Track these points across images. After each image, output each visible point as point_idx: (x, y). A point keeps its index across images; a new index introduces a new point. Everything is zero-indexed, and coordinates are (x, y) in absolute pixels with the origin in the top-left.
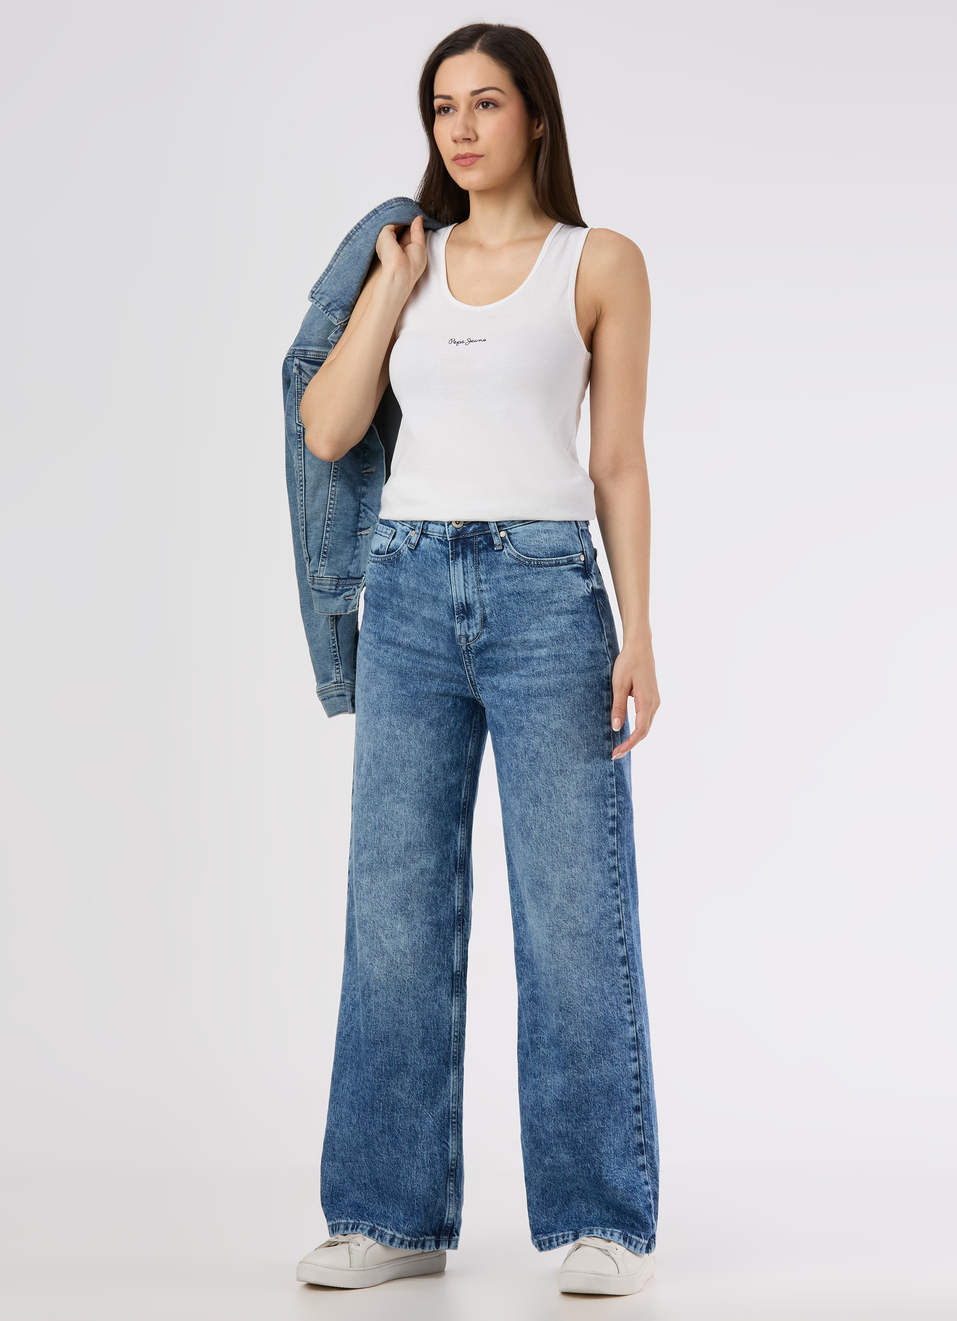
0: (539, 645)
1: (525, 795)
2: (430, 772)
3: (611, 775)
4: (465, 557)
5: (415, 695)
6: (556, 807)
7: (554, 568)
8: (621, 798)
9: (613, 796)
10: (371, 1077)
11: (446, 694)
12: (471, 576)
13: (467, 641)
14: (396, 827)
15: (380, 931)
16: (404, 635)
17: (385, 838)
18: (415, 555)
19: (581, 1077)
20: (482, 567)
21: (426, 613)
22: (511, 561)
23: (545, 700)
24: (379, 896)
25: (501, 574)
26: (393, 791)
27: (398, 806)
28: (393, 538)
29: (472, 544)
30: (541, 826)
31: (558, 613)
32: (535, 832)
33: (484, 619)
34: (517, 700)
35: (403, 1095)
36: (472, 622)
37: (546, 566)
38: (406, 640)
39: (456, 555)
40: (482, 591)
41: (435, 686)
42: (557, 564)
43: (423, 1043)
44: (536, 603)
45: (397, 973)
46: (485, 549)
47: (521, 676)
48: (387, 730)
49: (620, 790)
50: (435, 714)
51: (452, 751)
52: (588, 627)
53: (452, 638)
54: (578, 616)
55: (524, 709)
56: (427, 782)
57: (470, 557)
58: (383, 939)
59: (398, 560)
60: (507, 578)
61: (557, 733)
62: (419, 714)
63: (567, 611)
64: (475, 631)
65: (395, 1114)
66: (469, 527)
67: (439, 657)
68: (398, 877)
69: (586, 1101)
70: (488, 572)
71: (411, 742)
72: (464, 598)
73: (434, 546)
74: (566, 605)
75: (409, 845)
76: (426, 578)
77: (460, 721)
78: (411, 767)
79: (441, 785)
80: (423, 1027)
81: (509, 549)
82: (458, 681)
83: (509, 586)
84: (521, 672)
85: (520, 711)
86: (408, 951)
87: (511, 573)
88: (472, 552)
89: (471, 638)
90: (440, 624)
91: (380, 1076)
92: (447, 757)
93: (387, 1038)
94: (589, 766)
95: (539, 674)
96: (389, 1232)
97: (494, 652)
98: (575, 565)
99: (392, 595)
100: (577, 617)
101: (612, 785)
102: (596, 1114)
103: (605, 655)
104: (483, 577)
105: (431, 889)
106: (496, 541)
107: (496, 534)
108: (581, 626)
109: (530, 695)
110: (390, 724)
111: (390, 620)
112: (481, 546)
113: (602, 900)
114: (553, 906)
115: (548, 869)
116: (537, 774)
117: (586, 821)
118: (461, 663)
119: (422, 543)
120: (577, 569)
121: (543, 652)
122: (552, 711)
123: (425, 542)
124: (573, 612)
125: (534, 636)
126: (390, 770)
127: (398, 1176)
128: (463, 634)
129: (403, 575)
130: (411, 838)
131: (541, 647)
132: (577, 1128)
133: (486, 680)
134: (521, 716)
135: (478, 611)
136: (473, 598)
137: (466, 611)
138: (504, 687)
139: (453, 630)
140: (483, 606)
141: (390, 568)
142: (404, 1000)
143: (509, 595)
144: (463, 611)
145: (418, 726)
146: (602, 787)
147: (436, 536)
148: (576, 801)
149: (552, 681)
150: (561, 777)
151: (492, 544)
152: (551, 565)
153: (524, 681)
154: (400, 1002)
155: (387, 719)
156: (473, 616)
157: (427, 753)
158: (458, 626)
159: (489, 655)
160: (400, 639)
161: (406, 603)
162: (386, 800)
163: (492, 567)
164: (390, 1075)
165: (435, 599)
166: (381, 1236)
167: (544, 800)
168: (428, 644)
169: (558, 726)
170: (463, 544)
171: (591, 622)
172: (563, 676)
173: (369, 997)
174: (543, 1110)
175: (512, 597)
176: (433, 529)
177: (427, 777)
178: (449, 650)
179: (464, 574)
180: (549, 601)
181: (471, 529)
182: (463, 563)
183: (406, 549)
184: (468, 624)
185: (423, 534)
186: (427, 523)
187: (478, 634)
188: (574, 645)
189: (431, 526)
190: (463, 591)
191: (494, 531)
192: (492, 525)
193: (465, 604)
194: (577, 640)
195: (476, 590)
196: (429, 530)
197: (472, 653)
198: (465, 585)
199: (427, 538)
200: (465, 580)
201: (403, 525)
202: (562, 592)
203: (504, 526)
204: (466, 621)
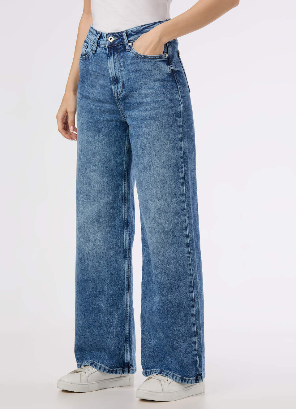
0: (146, 96)
1: (140, 167)
2: (106, 157)
3: (182, 158)
4: (114, 56)
5: (97, 122)
6: (153, 172)
7: (153, 60)
8: (186, 169)
9: (182, 168)
10: (88, 297)
11: (111, 120)
12: (117, 64)
13: (118, 95)
14: (92, 183)
15: (88, 231)
16: (92, 93)
17: (88, 188)
18: (95, 56)
19: (164, 298)
20: (122, 60)
21: (101, 82)
23: (149, 122)
24: (86, 216)
25: (129, 62)
26: (90, 167)
27: (93, 173)
28: (87, 48)
29: (117, 49)
30: (146, 181)
31: (155, 81)
32: (144, 184)
33: (123, 85)
34: (138, 122)
35: (103, 305)
36: (119, 86)
37: (149, 59)
38: (93, 96)
39: (110, 54)
40: (122, 71)
41: (106, 117)
42: (155, 58)
43: (111, 281)
44: (144, 76)
45: (97, 250)
46: (123, 51)
47: (139, 111)
49: (186, 165)
50: (107, 130)
51: (117, 147)
52: (170, 88)
53: (111, 94)
54: (165, 82)
55: (140, 126)
56: (105, 162)
57: (116, 55)
58: (89, 234)
59: (88, 58)
60: (131, 64)
61: (154, 137)
62: (99, 130)
63: (159, 80)
64: (120, 90)
65: (100, 314)
66: (116, 41)
67: (107, 103)
68: (95, 206)
69: (166, 309)
70: (124, 62)
71: (97, 144)
72: (115, 75)
73: (102, 51)
74: (158, 77)
75: (98, 192)
76: (99, 66)
77: (119, 133)
78: (97, 155)
79: (112, 163)
80: (110, 274)
81: (133, 51)
82: (116, 114)
83: (132, 68)
84: (140, 109)
85: (139, 127)
86: (101, 240)
87: (133, 62)
88: (117, 53)
89: (119, 93)
90: (107, 87)
91: (92, 296)
92: (114, 150)
93: (93, 279)
94: (170, 153)
95: (146, 110)
96: (99, 364)
97: (129, 99)
98: (163, 59)
99: (87, 75)
100: (164, 83)
101: (182, 162)
102: (171, 316)
103: (179, 101)
104: (122, 64)
105: (111, 211)
106: (127, 47)
107: (127, 44)
108: (166, 87)
109: (143, 119)
110: (87, 136)
111: (86, 86)
112: (121, 50)
113: (177, 216)
114: (151, 218)
115: (149, 201)
116: (145, 156)
117: (168, 179)
118: (116, 105)
120: (164, 61)
121: (148, 100)
122: (152, 127)
123: (99, 49)
124: (162, 81)
125: (144, 92)
126: (88, 157)
127: (103, 341)
128: (116, 91)
129: (91, 66)
130: (100, 188)
132: (163, 322)
133: (127, 113)
134: (139, 129)
135: (121, 81)
136: (119, 75)
137: (116, 80)
138: (133, 116)
139: (111, 89)
140: (123, 78)
141: (86, 62)
142: (101, 262)
143: (133, 72)
144: (115, 80)
145: (99, 136)
146: (177, 163)
147: (103, 46)
148: (163, 170)
149: (152, 113)
150: (155, 158)
151: (125, 49)
152: (151, 59)
153: (141, 114)
154: (99, 263)
155: (86, 133)
156: (119, 83)
157: (104, 149)
158: (113, 87)
159: (127, 101)
160: (90, 96)
161: (93, 79)
162: (88, 171)
164: (96, 296)
165: (104, 75)
166: (96, 366)
167: (148, 169)
168: (101, 97)
169: (155, 134)
170: (113, 49)
171: (171, 85)
172: (157, 111)
173: (85, 261)
174: (152, 312)
175: (133, 73)
176: (102, 43)
177: (105, 159)
178: (111, 100)
179: (114, 63)
180: (150, 75)
181: (117, 42)
182: (114, 58)
183: (92, 53)
184: (117, 87)
185: (98, 46)
186: (99, 40)
187: (121, 91)
188: (162, 96)
189: (101, 42)
190: (114, 71)
191: (126, 43)
192: (126, 40)
193: (115, 77)
194: (164, 94)
195: (119, 70)
196: (100, 44)
197: (120, 100)
198: (115, 68)
199: (100, 47)
200: (114, 66)
201: (91, 42)
202: (156, 71)
203: (131, 40)
204: (116, 85)
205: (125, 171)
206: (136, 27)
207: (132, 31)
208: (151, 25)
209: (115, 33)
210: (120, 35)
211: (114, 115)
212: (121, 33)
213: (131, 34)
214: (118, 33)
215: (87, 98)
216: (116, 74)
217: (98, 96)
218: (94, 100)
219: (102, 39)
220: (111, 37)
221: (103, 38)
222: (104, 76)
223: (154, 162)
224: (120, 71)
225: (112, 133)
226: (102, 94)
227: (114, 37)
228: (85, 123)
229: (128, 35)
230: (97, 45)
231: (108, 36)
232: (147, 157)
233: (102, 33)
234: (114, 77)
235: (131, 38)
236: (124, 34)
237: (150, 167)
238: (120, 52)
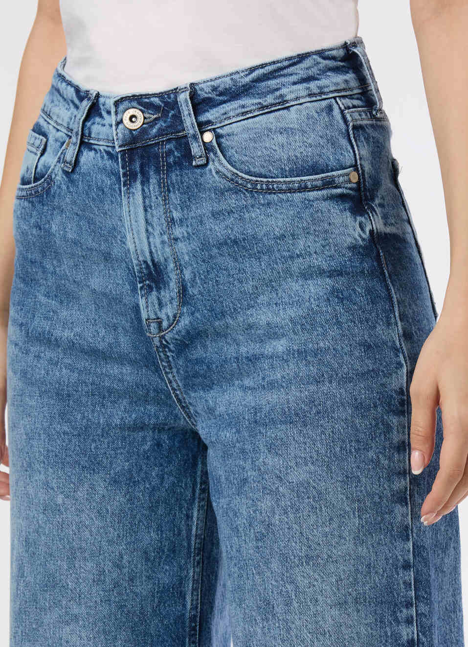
0: (272, 332)
1: (250, 602)
2: (119, 567)
3: (407, 566)
4: (145, 181)
5: (84, 432)
6: (298, 623)
7: (297, 195)
8: (423, 608)
9: (409, 605)
12: (158, 213)
13: (160, 329)
18: (73, 181)
20: (175, 198)
21: (96, 282)
22: (222, 183)
23: (280, 431)
25: (205, 207)
26: (57, 604)
27: (68, 629)
28: (42, 155)
29: (156, 156)
31: (305, 276)
33: (183, 289)
34: (238, 431)
36: (165, 295)
37: (281, 191)
38: (67, 334)
39: (131, 177)
40: (176, 239)
42: (303, 189)
46: (178, 164)
47: (245, 389)
48: (42, 496)
49: (422, 593)
50: (121, 464)
51: (159, 528)
52: (362, 301)
53: (138, 327)
54: (342, 280)
55: (248, 447)
56: (117, 585)
57: (153, 180)
59: (48, 192)
60: (215, 215)
61: (300, 490)
62: (94, 465)
63: (321, 273)
64: (169, 311)
66: (152, 127)
67: (121, 359)
70: (184, 206)
71: (84, 516)
72: (147, 254)
73: (100, 164)
74: (319, 261)
76: (90, 222)
77: (170, 474)
78: (85, 559)
79: (143, 588)
81: (219, 164)
82: (158, 402)
84: (247, 382)
85: (243, 451)
87: (223, 206)
88: (158, 171)
89: (165, 324)
90: (118, 300)
92: (149, 537)
94: (362, 550)
95: (272, 385)
97: (205, 346)
98: (339, 191)
99: (44, 256)
100: (340, 282)
101: (407, 585)
103: (396, 350)
104: (176, 215)
106: (196, 149)
107: (194, 137)
110: (47, 485)
111: (42, 299)
112: (171, 160)
116: (267, 563)
118: (157, 370)
119: (83, 160)
120: (342, 197)
121: (280, 346)
122: (293, 450)
123: (87, 157)
124: (333, 274)
125: (262, 316)
126: (51, 567)
128: (153, 316)
129: (58, 219)
131: (276, 336)
133: (199, 400)
134: (245, 460)
135: (173, 276)
136: (163, 253)
137: (153, 276)
138: (221, 409)
139: (136, 309)
140: (180, 267)
141: (39, 206)
143: (220, 245)
144: (150, 276)
145: (92, 487)
146: (390, 589)
147: (102, 146)
148: (335, 612)
149: (294, 396)
150: (308, 570)
151: (188, 155)
152: (291, 191)
153: (250, 398)
155: (42, 477)
156: (166, 284)
157: (113, 534)
158: (142, 302)
159: (198, 352)
160: (58, 333)
161: (66, 266)
162: (49, 618)
163: (190, 195)
165: (107, 257)
167: (279, 610)
168: (102, 338)
169: (303, 477)
170: (142, 157)
171: (369, 291)
172: (313, 388)
176: (99, 134)
177: (115, 575)
178: (135, 348)
179: (146, 210)
180: (286, 254)
181: (154, 130)
182: (143, 190)
183: (60, 172)
184: (159, 299)
185: (85, 144)
186: (88, 124)
187: (175, 316)
188: (334, 332)
189: (96, 129)
190: (145, 240)
191: (191, 132)
192: (189, 121)
193: (150, 264)
194: (338, 323)
195: (166, 238)
196: (93, 135)
197: (170, 351)
198: (147, 230)
199: (91, 149)
200: (147, 221)
201: (58, 130)
202: (311, 237)
203: (209, 122)
204: (154, 293)
205: (193, 619)
206: (231, 74)
207: (214, 89)
208: (286, 63)
209: (147, 96)
210: (166, 104)
211: (149, 407)
212: (172, 96)
213: (209, 99)
214: (160, 95)
215: (47, 340)
216: (151, 252)
217: (88, 335)
218: (72, 347)
219: (98, 119)
220: (131, 112)
221: (101, 116)
222: (106, 259)
223: (302, 582)
224: (169, 239)
225: (142, 475)
226: (106, 325)
227: (143, 112)
228: (40, 435)
229: (199, 104)
230: (82, 143)
231: (121, 107)
232: (275, 565)
233: (98, 96)
234: (145, 262)
235: (211, 115)
236: (184, 97)
237: (288, 604)
238: (169, 166)
